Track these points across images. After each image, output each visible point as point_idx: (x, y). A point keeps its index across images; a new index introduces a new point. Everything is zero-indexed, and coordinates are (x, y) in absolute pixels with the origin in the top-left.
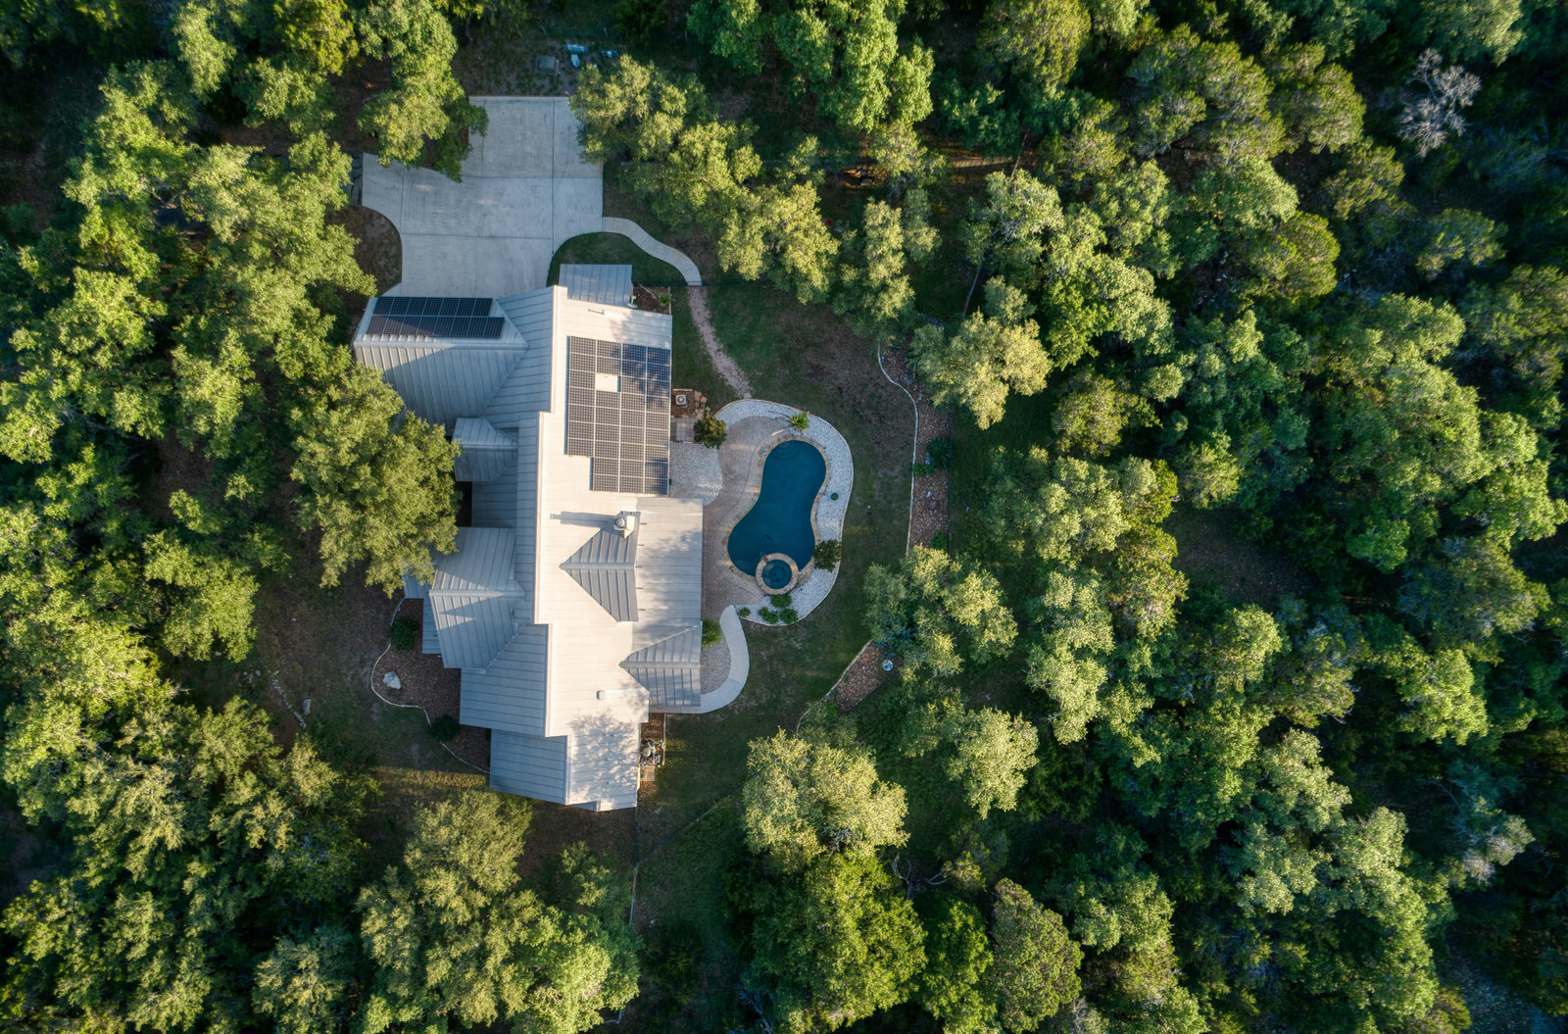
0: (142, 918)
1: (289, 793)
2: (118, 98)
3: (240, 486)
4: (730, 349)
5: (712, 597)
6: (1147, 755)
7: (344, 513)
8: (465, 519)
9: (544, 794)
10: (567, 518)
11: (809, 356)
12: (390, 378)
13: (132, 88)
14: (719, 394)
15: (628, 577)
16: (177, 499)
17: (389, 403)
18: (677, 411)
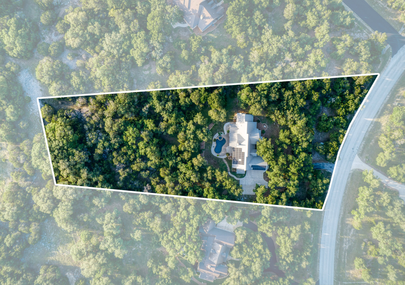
0: (291, 103)
1: (275, 116)
2: (294, 193)
3: (280, 149)
4: (225, 164)
5: (228, 136)
6: (182, 118)
7: (268, 146)
8: (256, 145)
9: (247, 115)
10: (244, 145)
11: (216, 163)
12: (264, 161)
13: (292, 194)
14: (226, 159)
15: (238, 139)
16: (286, 148)
17: (264, 158)
18: (232, 157)
